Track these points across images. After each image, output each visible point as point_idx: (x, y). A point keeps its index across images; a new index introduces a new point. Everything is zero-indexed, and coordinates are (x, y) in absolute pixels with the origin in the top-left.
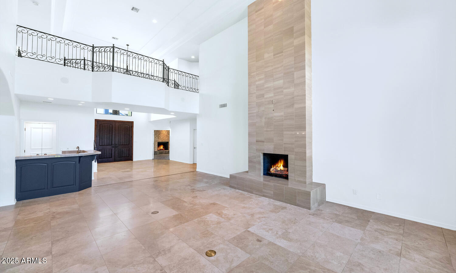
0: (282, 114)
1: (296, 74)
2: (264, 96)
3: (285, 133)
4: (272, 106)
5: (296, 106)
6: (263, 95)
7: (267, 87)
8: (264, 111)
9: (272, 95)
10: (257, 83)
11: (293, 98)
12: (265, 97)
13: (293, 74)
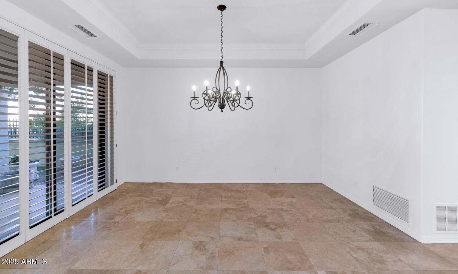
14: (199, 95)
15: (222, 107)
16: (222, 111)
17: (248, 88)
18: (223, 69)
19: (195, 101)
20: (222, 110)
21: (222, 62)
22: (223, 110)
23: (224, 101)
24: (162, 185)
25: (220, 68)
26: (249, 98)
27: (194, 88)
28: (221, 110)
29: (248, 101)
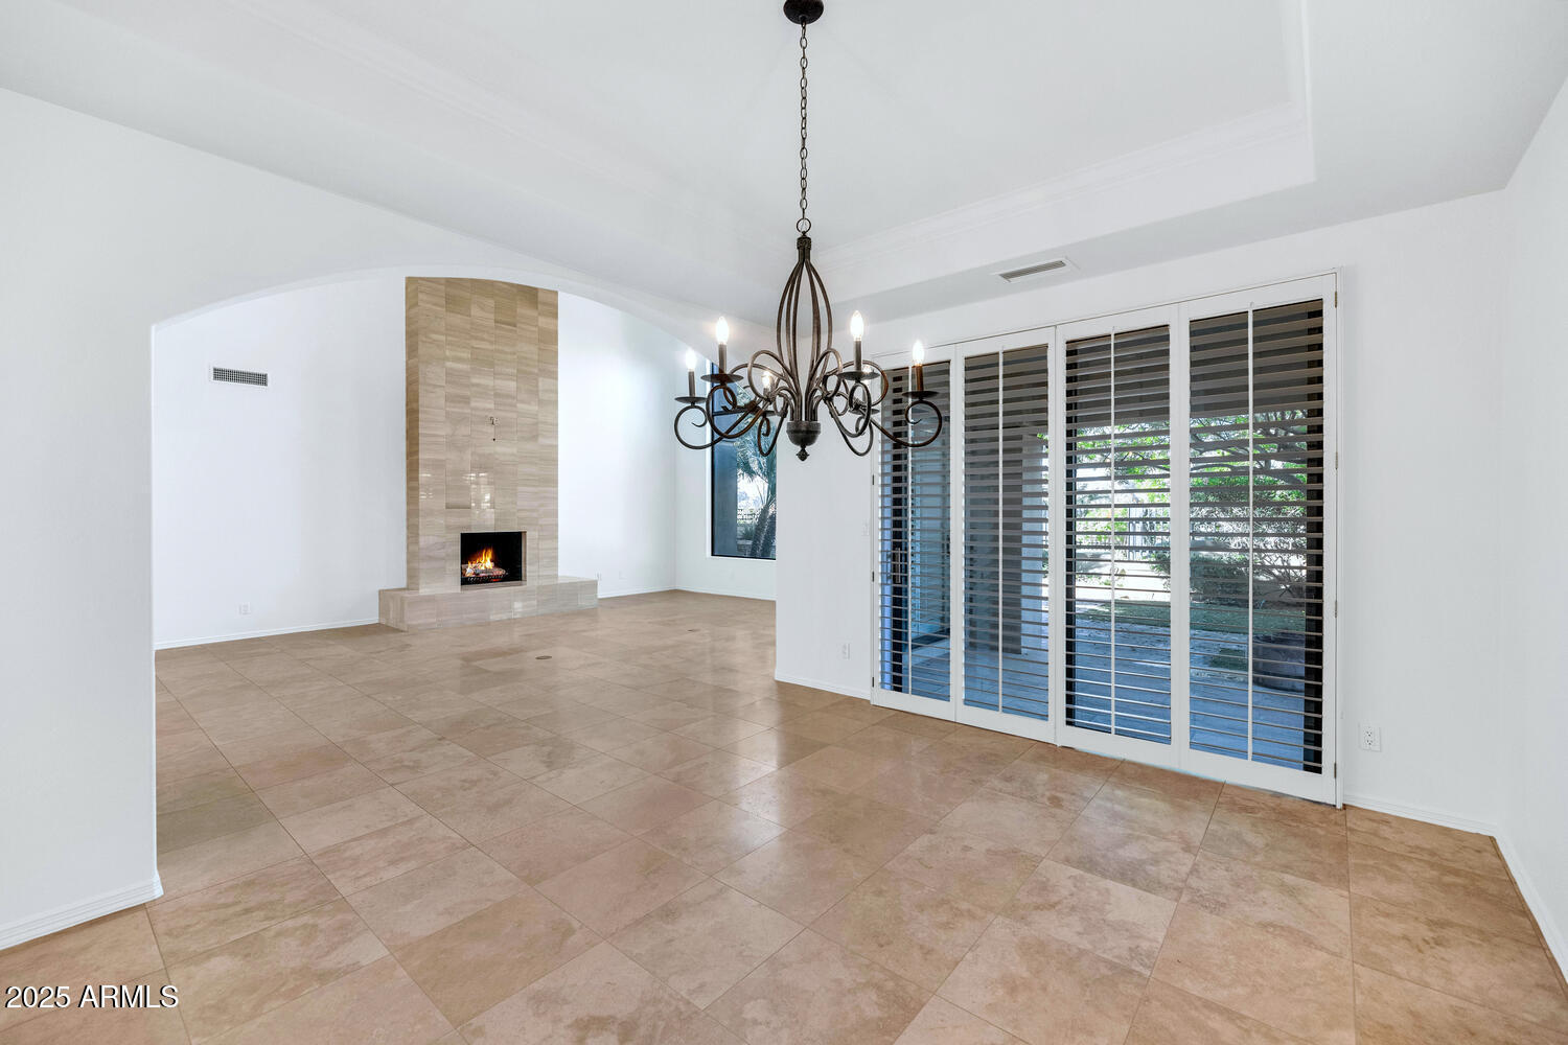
0: (515, 450)
1: (543, 383)
2: (469, 403)
3: (520, 488)
4: (491, 430)
5: (541, 440)
6: (466, 400)
7: (478, 385)
8: (469, 436)
9: (492, 406)
10: (449, 364)
11: (537, 424)
12: (473, 404)
13: (537, 380)
15: (804, 436)
16: (803, 456)
18: (811, 269)
20: (803, 450)
21: (804, 244)
22: (807, 449)
25: (798, 269)
28: (799, 448)
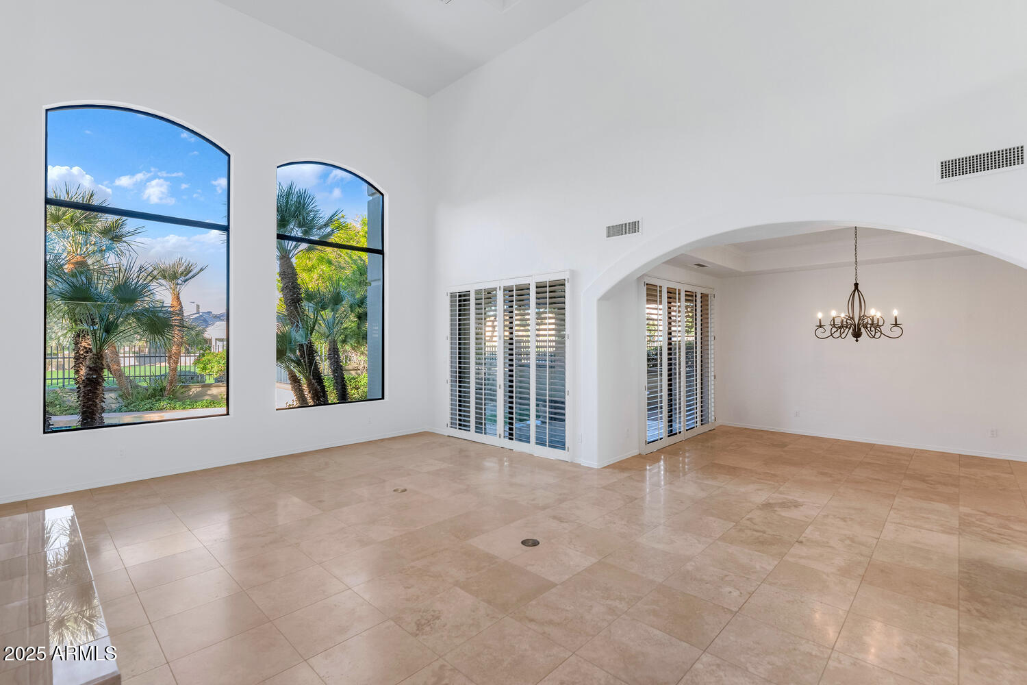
14: (826, 323)
15: (857, 335)
16: (857, 341)
17: (895, 313)
18: (858, 290)
19: (821, 330)
21: (856, 285)
22: (858, 339)
23: (860, 329)
24: (773, 433)
25: (854, 291)
26: (896, 325)
27: (820, 315)
28: (856, 339)
29: (895, 329)
